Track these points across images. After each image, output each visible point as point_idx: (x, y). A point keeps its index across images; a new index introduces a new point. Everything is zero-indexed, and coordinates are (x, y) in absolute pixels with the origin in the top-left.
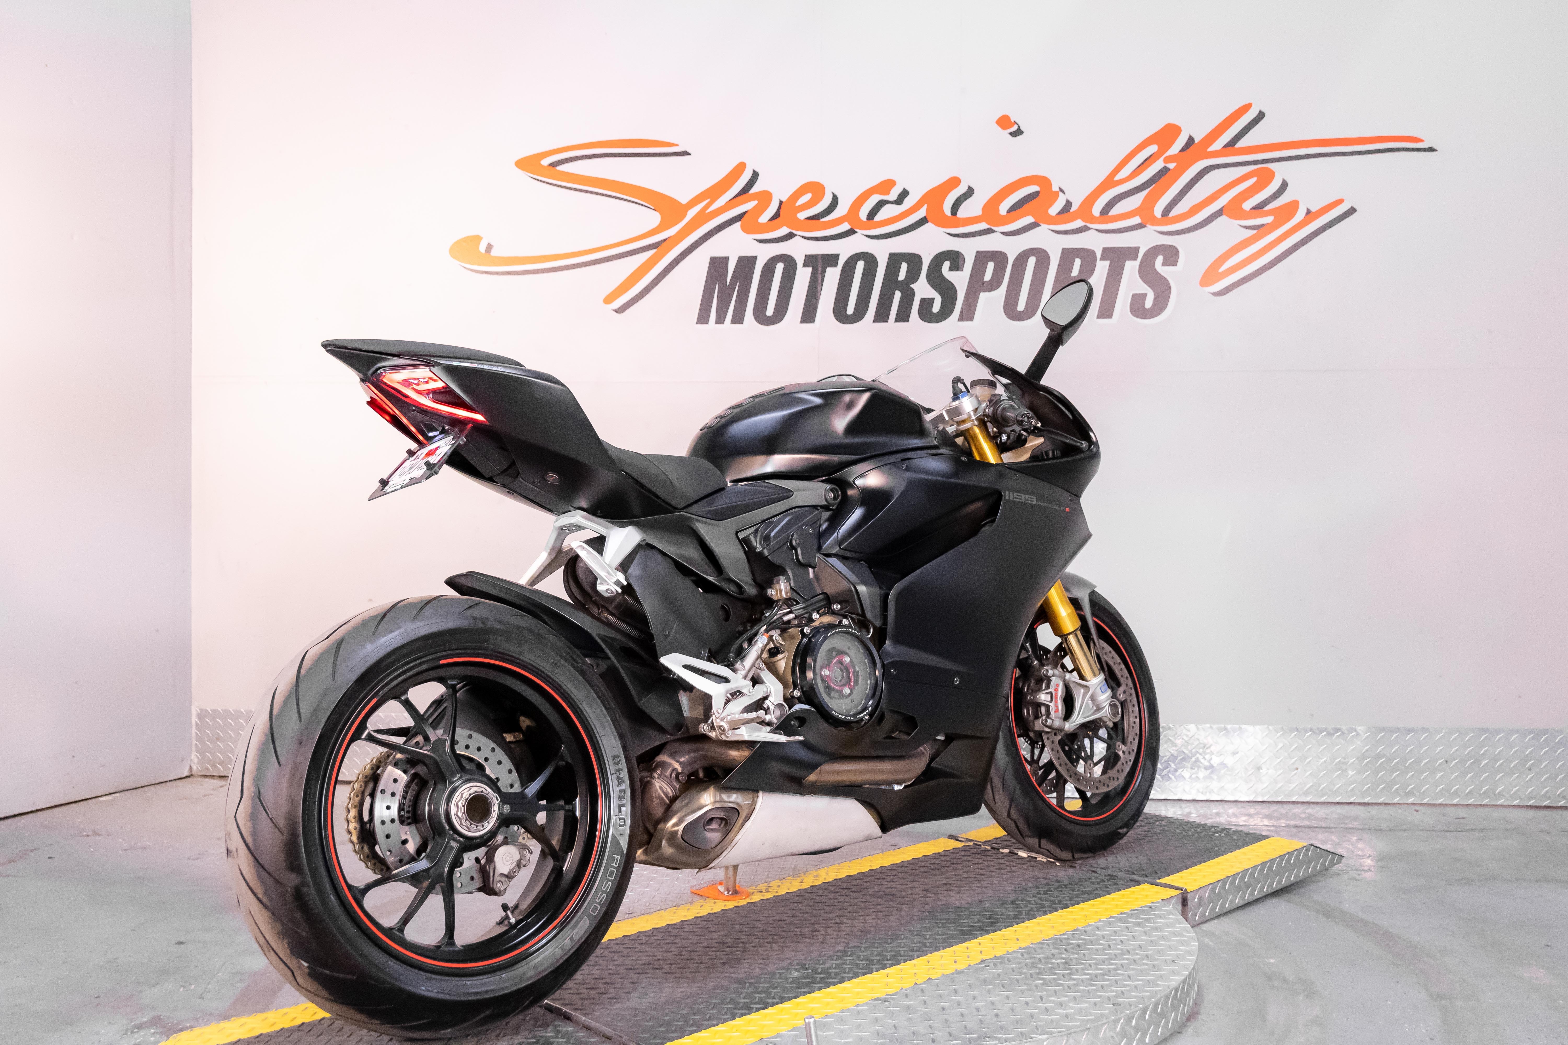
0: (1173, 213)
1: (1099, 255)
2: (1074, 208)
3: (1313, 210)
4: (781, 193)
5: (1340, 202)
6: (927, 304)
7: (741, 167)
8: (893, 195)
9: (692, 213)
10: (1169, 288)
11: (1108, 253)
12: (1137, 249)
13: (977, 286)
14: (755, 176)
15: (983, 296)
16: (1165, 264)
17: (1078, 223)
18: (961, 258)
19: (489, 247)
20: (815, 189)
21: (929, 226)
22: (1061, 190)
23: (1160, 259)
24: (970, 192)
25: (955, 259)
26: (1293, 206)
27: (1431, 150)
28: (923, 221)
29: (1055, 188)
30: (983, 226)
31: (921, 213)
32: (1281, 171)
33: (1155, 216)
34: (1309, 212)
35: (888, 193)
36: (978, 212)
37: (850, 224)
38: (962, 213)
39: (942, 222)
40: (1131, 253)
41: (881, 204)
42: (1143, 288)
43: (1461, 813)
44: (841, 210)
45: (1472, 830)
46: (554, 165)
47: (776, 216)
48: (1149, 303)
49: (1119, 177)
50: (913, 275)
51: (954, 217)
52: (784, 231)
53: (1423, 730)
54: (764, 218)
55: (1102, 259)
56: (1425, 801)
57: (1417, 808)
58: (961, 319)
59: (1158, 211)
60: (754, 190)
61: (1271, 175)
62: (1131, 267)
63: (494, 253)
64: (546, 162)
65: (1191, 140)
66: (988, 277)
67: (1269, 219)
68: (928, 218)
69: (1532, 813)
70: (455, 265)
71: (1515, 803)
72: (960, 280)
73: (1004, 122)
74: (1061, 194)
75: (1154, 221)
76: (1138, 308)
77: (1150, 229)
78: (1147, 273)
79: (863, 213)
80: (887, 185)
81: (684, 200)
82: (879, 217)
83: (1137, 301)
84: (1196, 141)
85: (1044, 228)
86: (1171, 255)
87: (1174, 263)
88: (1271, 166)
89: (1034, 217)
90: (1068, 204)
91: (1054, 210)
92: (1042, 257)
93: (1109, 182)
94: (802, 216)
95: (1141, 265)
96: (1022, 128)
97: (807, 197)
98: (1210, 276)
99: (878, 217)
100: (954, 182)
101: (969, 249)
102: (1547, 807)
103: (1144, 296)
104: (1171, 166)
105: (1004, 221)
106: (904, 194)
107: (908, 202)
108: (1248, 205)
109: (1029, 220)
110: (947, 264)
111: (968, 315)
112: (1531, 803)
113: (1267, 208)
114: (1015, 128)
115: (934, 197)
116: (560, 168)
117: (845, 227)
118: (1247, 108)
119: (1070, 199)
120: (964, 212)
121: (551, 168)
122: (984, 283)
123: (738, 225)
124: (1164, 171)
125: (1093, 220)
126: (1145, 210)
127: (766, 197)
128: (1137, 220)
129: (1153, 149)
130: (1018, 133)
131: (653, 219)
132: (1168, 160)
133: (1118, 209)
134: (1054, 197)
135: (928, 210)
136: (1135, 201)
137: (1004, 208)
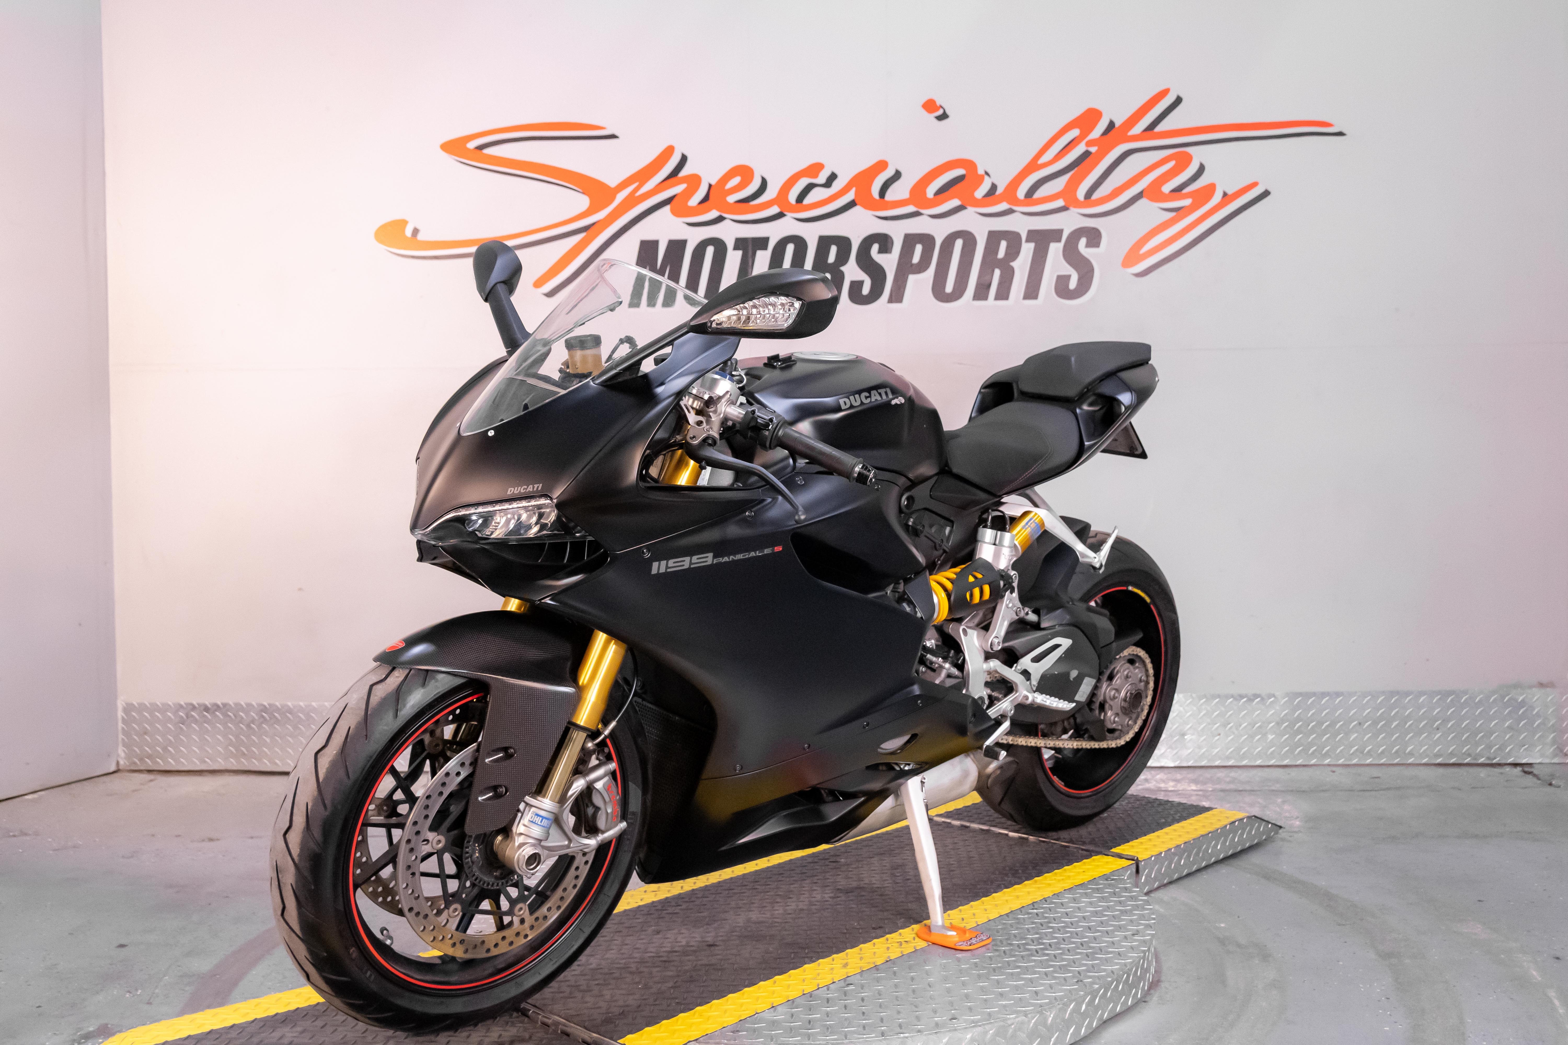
0: (1095, 196)
1: (1024, 237)
2: (999, 191)
3: (1230, 192)
4: (710, 176)
5: (1254, 185)
6: (856, 286)
7: (669, 151)
8: (822, 179)
9: (621, 196)
10: (1092, 270)
11: (1033, 235)
12: (1060, 232)
13: (905, 268)
14: (684, 159)
15: (912, 279)
16: (1088, 245)
17: (1003, 206)
18: (889, 240)
19: (416, 231)
20: (744, 172)
21: (857, 209)
22: (987, 174)
23: (1083, 241)
24: (897, 175)
25: (884, 242)
26: (1211, 189)
27: (1341, 134)
28: (852, 204)
29: (981, 171)
30: (911, 209)
31: (850, 196)
32: (1198, 155)
33: (1077, 199)
34: (1225, 194)
35: (816, 176)
36: (906, 195)
37: (779, 207)
38: (890, 196)
39: (871, 205)
40: (1055, 235)
41: (810, 187)
42: (1067, 269)
43: (1375, 772)
44: (770, 194)
45: (1388, 789)
46: (481, 148)
47: (706, 199)
48: (1073, 284)
49: (1042, 161)
50: (843, 258)
51: (882, 200)
52: (714, 214)
53: (1338, 694)
54: (694, 201)
55: (1027, 241)
56: (1341, 762)
57: (1334, 769)
58: (890, 301)
59: (1081, 193)
60: (683, 173)
61: (1189, 159)
62: (1055, 249)
63: (420, 237)
64: (472, 145)
65: (1111, 125)
66: (916, 259)
67: (1187, 202)
68: (857, 201)
69: (1441, 770)
70: (381, 249)
71: (1425, 761)
72: (889, 262)
73: (930, 106)
74: (986, 177)
75: (1078, 204)
76: (1062, 289)
77: (1074, 211)
78: (1071, 255)
79: (792, 197)
80: (816, 168)
81: (613, 183)
83: (1062, 282)
84: (1117, 125)
85: (971, 211)
86: (1094, 237)
87: (1097, 245)
88: (1189, 150)
89: (960, 199)
90: (994, 187)
91: (980, 193)
92: (969, 238)
93: (1032, 166)
94: (732, 199)
95: (1065, 246)
96: (948, 112)
97: (736, 181)
98: (1132, 257)
99: (807, 201)
100: (882, 165)
101: (897, 232)
102: (1454, 765)
103: (1068, 277)
104: (1093, 149)
105: (932, 204)
106: (833, 177)
107: (837, 186)
108: (1167, 188)
109: (955, 203)
110: (875, 247)
111: (897, 296)
112: (1439, 760)
113: (1186, 190)
114: (941, 112)
115: (863, 179)
116: (488, 151)
117: (775, 210)
118: (1164, 93)
119: (996, 182)
120: (892, 194)
121: (478, 151)
122: (912, 265)
123: (667, 208)
124: (1086, 154)
125: (1018, 202)
126: (1068, 193)
127: (694, 181)
128: (1060, 203)
129: (1075, 133)
130: (943, 117)
131: (582, 202)
132: (1090, 143)
133: (1042, 192)
134: (980, 180)
135: (856, 194)
136: (1058, 184)
137: (931, 191)
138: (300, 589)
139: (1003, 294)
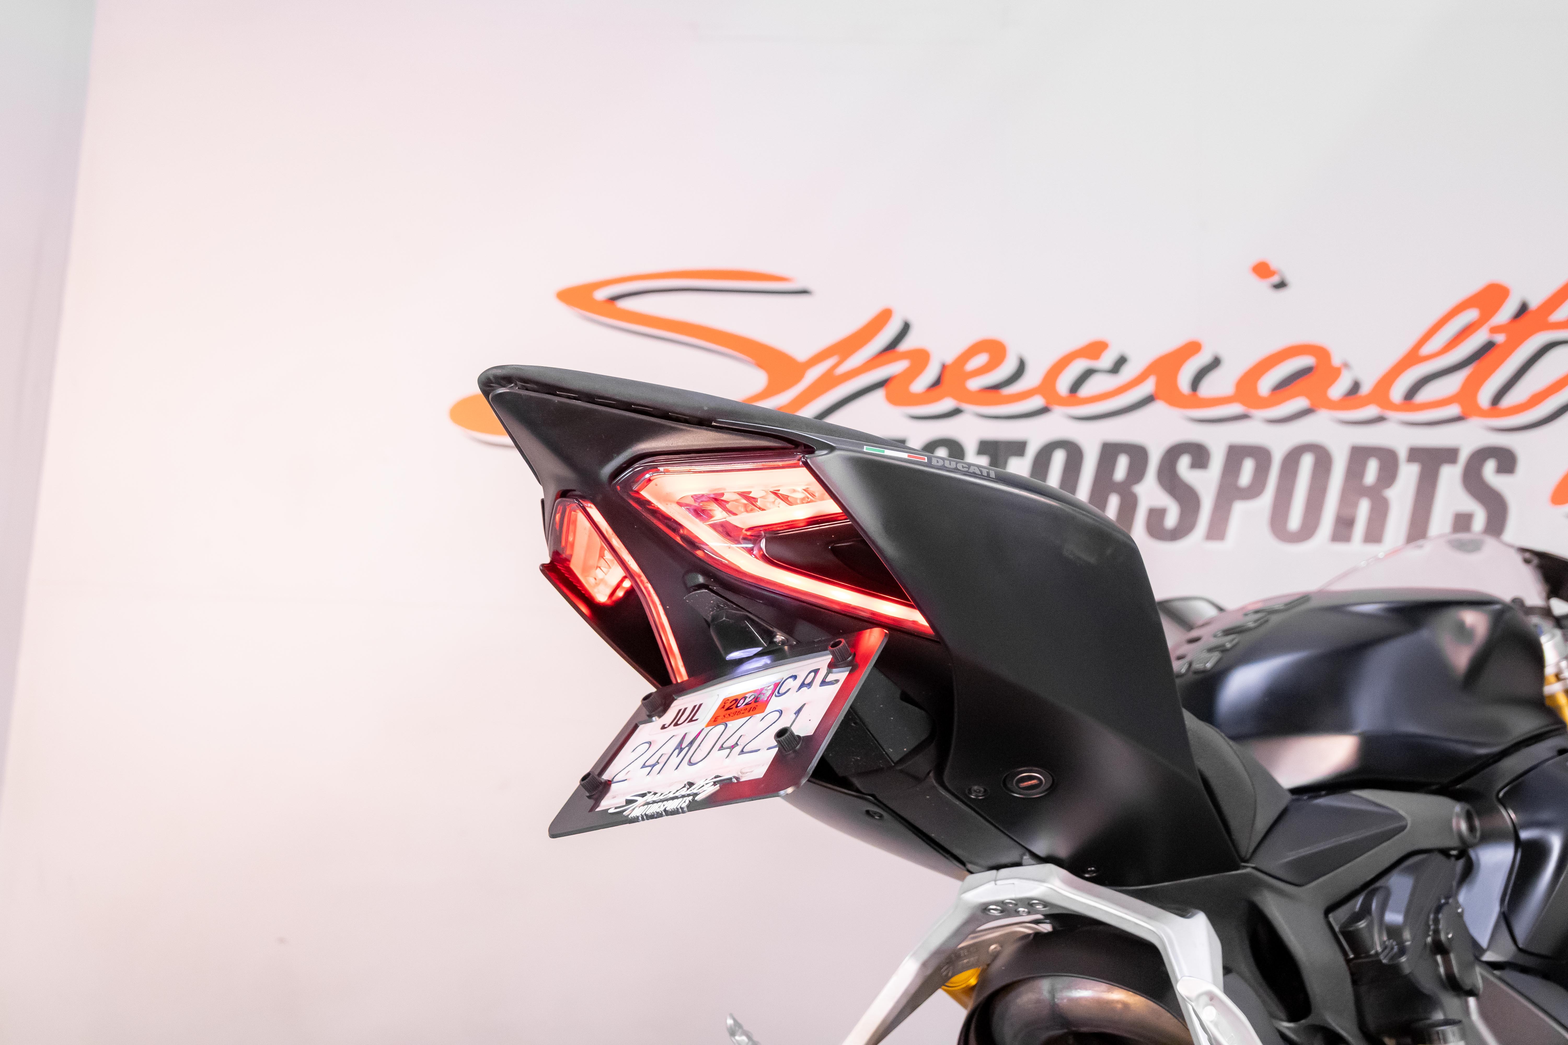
0: (1508, 401)
1: (1403, 456)
2: (1365, 390)
4: (944, 352)
6: (1156, 516)
7: (885, 316)
8: (1106, 362)
9: (813, 375)
10: (1506, 507)
11: (1416, 454)
12: (1456, 451)
13: (1229, 492)
14: (906, 328)
15: (1239, 507)
16: (1498, 472)
17: (1371, 411)
18: (1206, 452)
20: (994, 348)
21: (1158, 406)
22: (1346, 366)
23: (1490, 466)
24: (1216, 363)
25: (1197, 454)
28: (1149, 400)
29: (1336, 361)
30: (1236, 409)
31: (1148, 387)
33: (1479, 406)
35: (1097, 358)
36: (1228, 389)
37: (1043, 398)
38: (1206, 389)
39: (1177, 401)
40: (1449, 455)
41: (1088, 374)
42: (1469, 505)
44: (1031, 379)
46: (614, 299)
47: (937, 383)
48: (1478, 526)
49: (1427, 350)
50: (1137, 472)
51: (1194, 395)
52: (947, 404)
54: (920, 385)
55: (1408, 461)
58: (1208, 536)
59: (1484, 398)
60: (904, 346)
62: (1450, 475)
64: (601, 295)
65: (1524, 307)
66: (1245, 479)
68: (1157, 396)
70: (457, 434)
72: (1205, 482)
73: (1262, 270)
74: (1345, 370)
75: (1481, 413)
77: (1475, 422)
78: (1474, 484)
79: (1063, 384)
80: (1095, 349)
81: (802, 354)
82: (1086, 390)
83: (1462, 522)
84: (1532, 307)
85: (1324, 415)
86: (1506, 460)
87: (1512, 472)
89: (1307, 399)
90: (1357, 384)
91: (1337, 391)
92: (1321, 454)
93: (1412, 358)
94: (974, 384)
95: (1463, 472)
96: (1286, 279)
97: (980, 360)
98: (1564, 490)
99: (1085, 392)
100: (1193, 348)
101: (1217, 440)
103: (1471, 515)
104: (1500, 338)
105: (1265, 403)
106: (1121, 362)
107: (1128, 373)
109: (1300, 403)
110: (1185, 461)
111: (1217, 531)
114: (1276, 279)
115: (1166, 365)
116: (624, 304)
117: (1037, 402)
119: (1360, 378)
120: (1208, 388)
121: (610, 304)
122: (1239, 488)
123: (880, 394)
124: (1489, 346)
125: (1393, 407)
126: (1466, 397)
127: (920, 358)
128: (1454, 410)
129: (1471, 315)
130: (1282, 285)
131: (757, 380)
132: (1495, 330)
133: (1426, 395)
134: (1335, 374)
135: (1158, 384)
136: (1452, 384)
137: (1265, 385)
138: (282, 941)
139: (1374, 535)
